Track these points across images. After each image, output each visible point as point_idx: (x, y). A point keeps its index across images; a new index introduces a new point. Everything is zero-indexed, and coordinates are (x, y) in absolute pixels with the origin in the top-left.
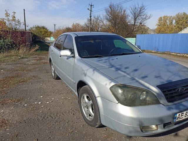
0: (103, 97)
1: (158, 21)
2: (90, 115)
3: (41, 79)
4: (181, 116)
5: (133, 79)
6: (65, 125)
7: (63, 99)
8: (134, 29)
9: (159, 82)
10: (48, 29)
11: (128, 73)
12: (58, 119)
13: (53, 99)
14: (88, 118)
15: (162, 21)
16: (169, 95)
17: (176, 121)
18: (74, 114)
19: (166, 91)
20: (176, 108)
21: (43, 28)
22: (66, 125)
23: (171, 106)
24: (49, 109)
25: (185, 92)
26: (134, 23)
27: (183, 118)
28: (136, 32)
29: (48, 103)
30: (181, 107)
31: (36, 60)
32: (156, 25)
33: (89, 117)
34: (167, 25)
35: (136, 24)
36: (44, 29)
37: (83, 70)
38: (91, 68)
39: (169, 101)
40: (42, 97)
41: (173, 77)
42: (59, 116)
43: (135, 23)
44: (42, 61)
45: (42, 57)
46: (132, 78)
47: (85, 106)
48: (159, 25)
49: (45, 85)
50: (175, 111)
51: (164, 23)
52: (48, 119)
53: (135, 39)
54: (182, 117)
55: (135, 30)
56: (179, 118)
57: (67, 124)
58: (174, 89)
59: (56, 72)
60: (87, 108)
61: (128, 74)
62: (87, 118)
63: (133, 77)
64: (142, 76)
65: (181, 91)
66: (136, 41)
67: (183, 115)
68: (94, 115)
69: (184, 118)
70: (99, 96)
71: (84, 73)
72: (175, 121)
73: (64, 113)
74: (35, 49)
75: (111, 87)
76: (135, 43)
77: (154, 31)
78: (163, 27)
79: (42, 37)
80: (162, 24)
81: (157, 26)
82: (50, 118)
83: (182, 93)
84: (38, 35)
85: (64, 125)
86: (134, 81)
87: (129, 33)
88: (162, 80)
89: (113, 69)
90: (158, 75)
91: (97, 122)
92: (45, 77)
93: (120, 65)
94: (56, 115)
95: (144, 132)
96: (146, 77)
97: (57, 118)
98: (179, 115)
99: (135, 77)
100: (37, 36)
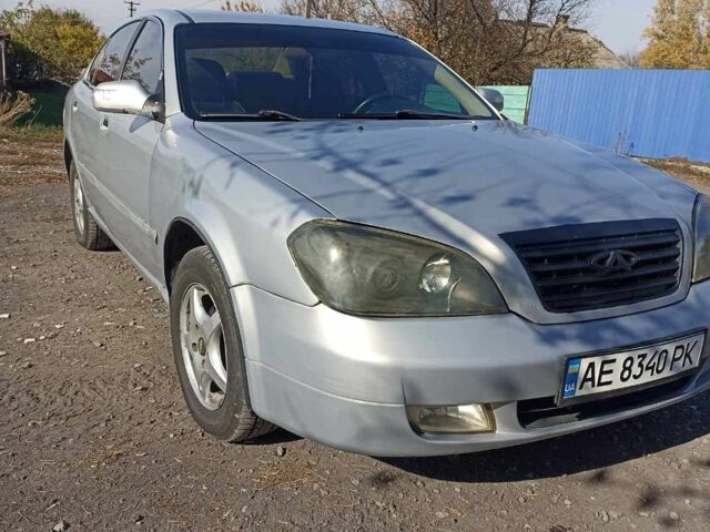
0: (256, 285)
1: (653, 14)
2: (215, 388)
3: (17, 246)
4: (602, 373)
5: (403, 203)
6: (92, 431)
7: (107, 329)
8: (525, 45)
9: (515, 221)
10: (96, 24)
11: (388, 179)
12: (65, 404)
13: (58, 326)
14: (206, 402)
15: (676, 17)
16: (554, 276)
17: (579, 393)
18: (144, 389)
19: (540, 260)
20: (583, 338)
21: (74, 19)
22: (97, 430)
23: (558, 327)
24: (30, 366)
25: (638, 273)
26: (525, 11)
27: (610, 383)
28: (535, 61)
29: (28, 343)
30: (608, 334)
31: (13, 162)
32: (644, 36)
33: (210, 397)
34: (700, 39)
35: (534, 20)
36: (76, 23)
37: (189, 170)
38: (224, 157)
39: (551, 306)
40: (6, 316)
41: (589, 207)
42: (71, 392)
43: (530, 14)
44: (39, 169)
45: (46, 151)
46: (401, 198)
47: (194, 344)
48: (660, 38)
49: (29, 271)
50: (574, 348)
51: (685, 28)
52: (14, 404)
53: (524, 89)
54: (605, 378)
55: (530, 47)
56: (592, 379)
57: (103, 425)
58: (583, 257)
59: (90, 209)
60: (203, 353)
61: (386, 185)
62: (201, 400)
63: (404, 194)
64: (451, 193)
65: (617, 268)
66: (529, 103)
67: (610, 372)
68: (225, 380)
69: (618, 385)
70: (242, 280)
71: (192, 183)
72: (573, 392)
73: (99, 384)
74: (13, 113)
75: (295, 232)
76: (523, 113)
77: (633, 64)
78: (678, 46)
79: (59, 61)
80: (674, 29)
81: (648, 40)
82: (25, 399)
83: (620, 276)
84: (39, 49)
85: (88, 430)
86: (406, 211)
87: (500, 64)
88: (533, 216)
89: (326, 164)
90: (525, 196)
91: (238, 410)
92: (38, 238)
93: (367, 151)
94: (61, 390)
95: (426, 438)
96: (465, 198)
97: (60, 400)
98: (592, 365)
99: (415, 196)
100: (36, 56)
